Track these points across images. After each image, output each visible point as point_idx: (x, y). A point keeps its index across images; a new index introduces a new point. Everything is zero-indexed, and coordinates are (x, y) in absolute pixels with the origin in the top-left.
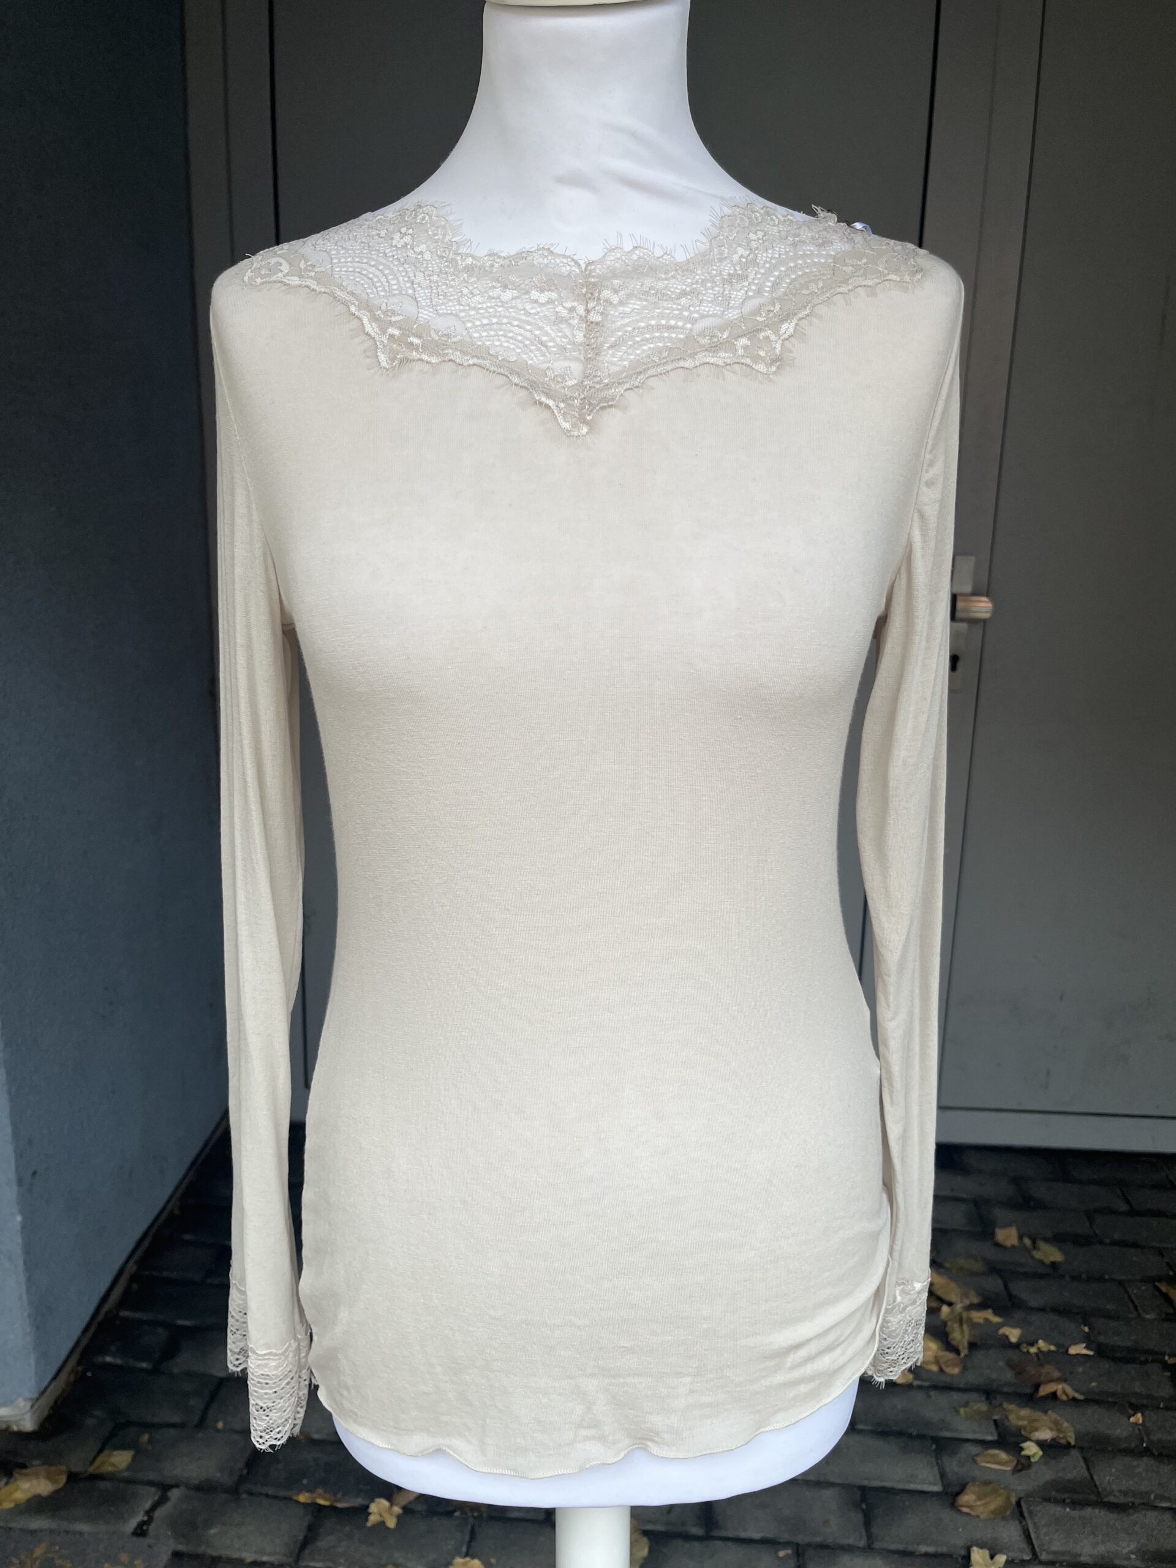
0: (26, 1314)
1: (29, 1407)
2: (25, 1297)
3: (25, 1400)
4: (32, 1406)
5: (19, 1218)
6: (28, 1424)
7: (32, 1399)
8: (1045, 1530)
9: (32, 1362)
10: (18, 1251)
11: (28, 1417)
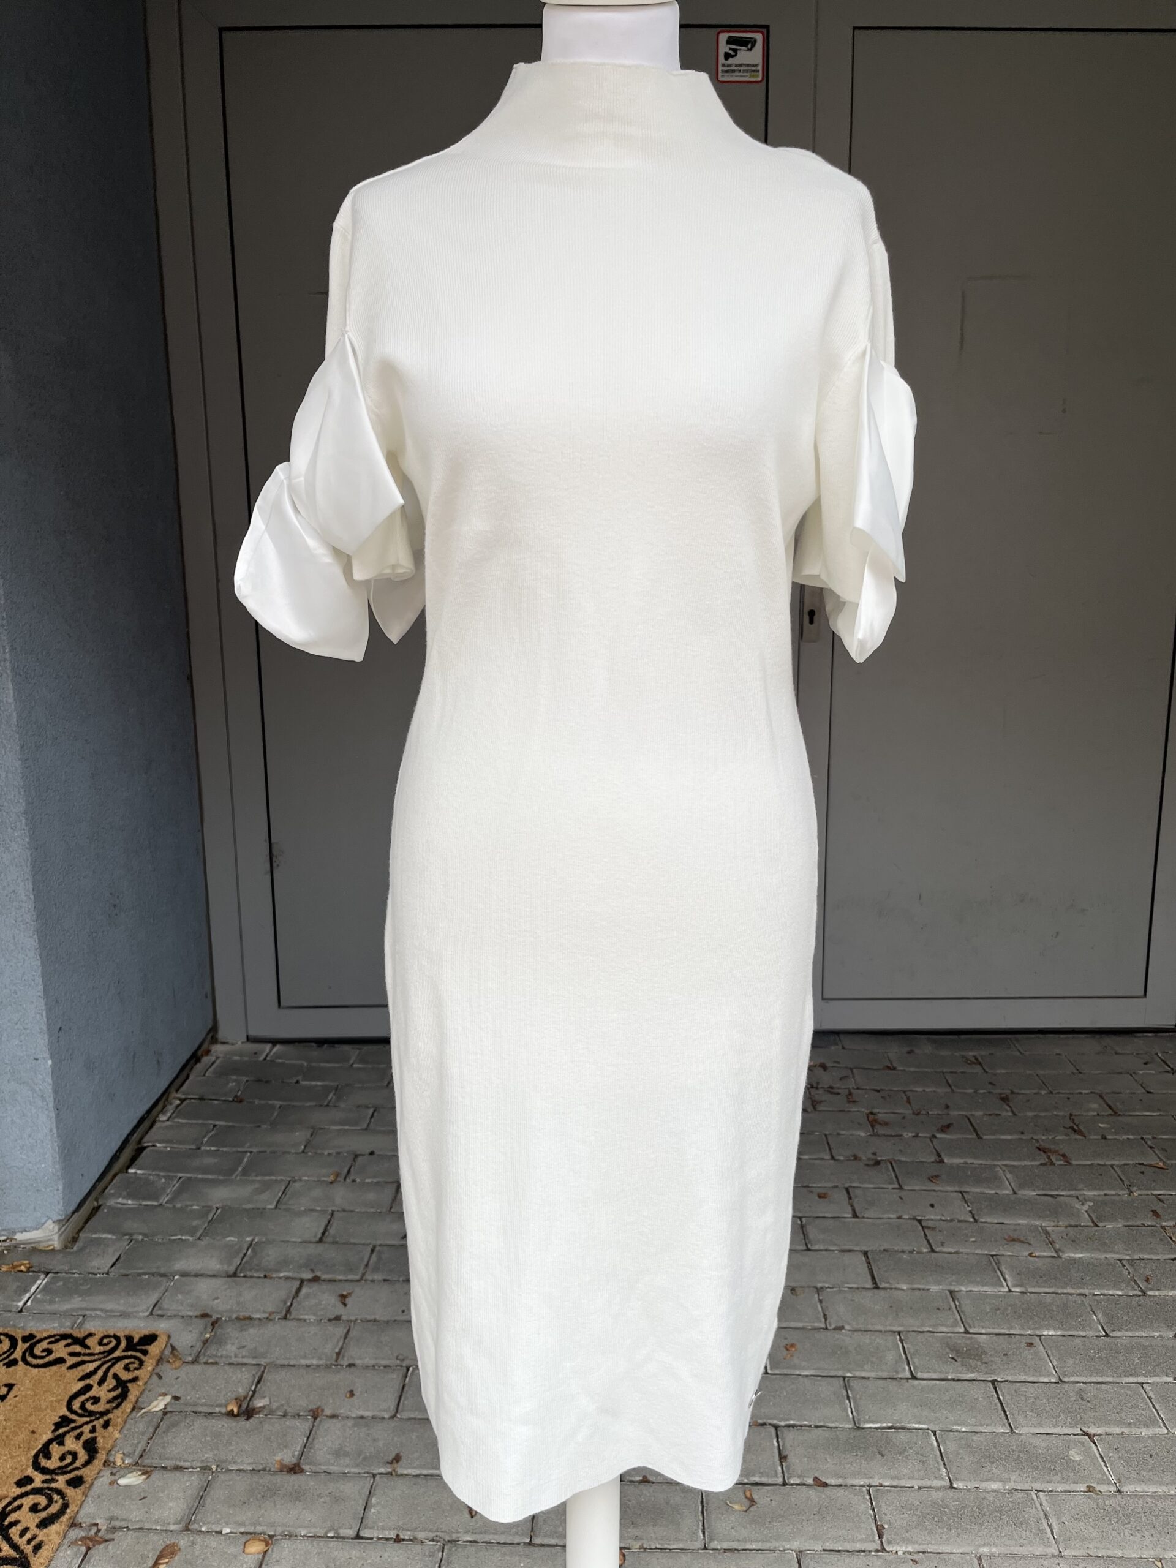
0: (56, 1144)
1: (57, 1229)
2: (55, 1131)
3: (54, 1222)
4: (59, 1230)
5: (50, 1062)
6: (56, 1244)
7: (60, 1222)
9: (61, 1187)
10: (49, 1090)
11: (56, 1237)
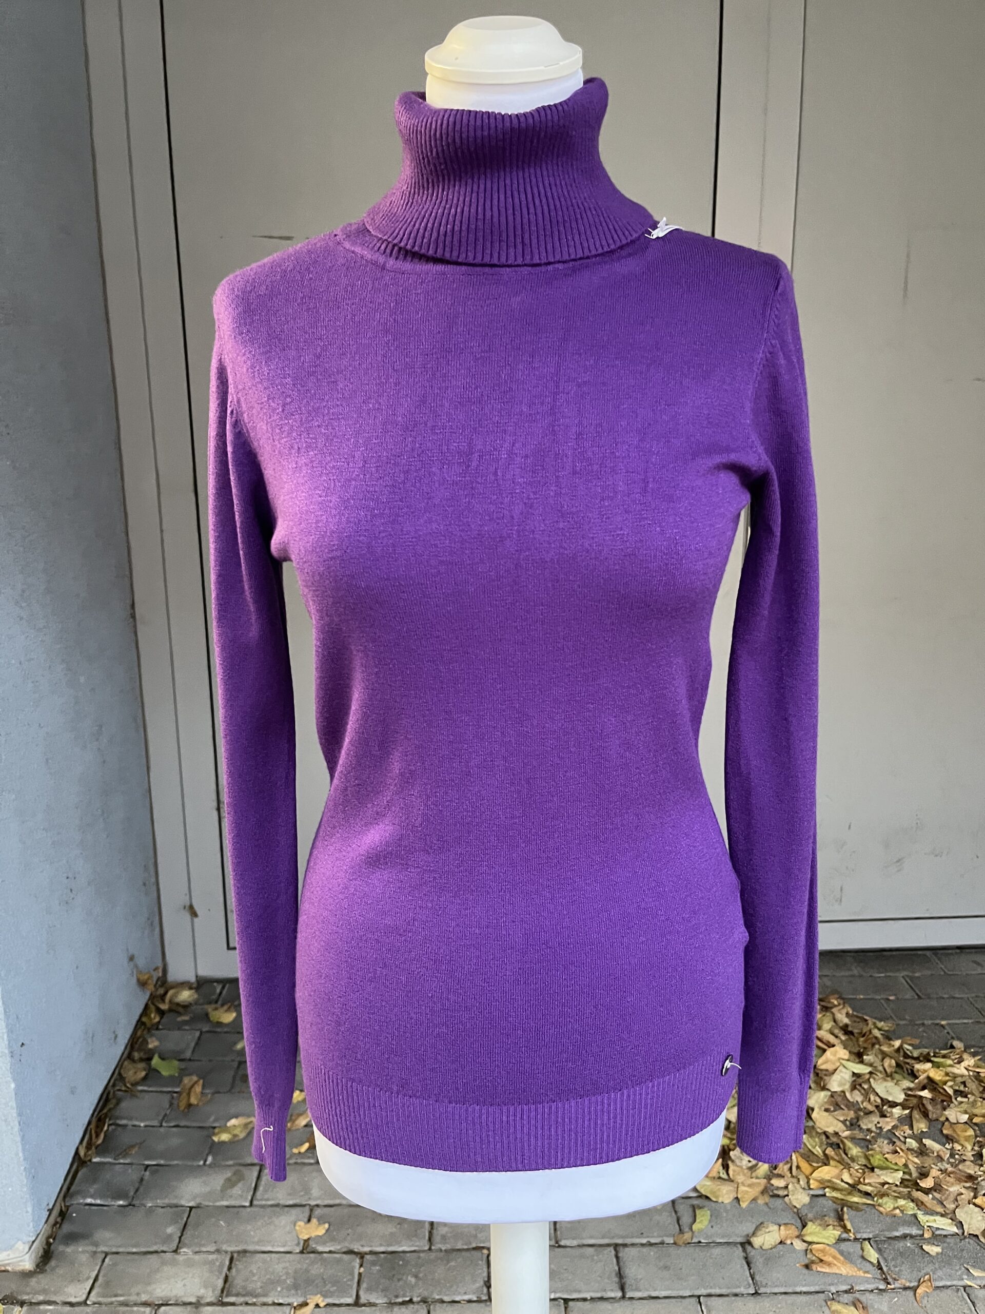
0: (22, 1168)
1: (27, 1249)
2: (21, 1155)
3: (24, 1243)
4: (30, 1248)
6: (28, 1264)
7: (29, 1242)
8: (893, 1263)
9: (30, 1209)
10: (14, 1113)
11: (27, 1256)
